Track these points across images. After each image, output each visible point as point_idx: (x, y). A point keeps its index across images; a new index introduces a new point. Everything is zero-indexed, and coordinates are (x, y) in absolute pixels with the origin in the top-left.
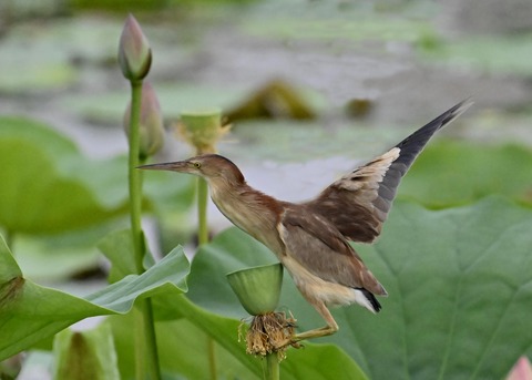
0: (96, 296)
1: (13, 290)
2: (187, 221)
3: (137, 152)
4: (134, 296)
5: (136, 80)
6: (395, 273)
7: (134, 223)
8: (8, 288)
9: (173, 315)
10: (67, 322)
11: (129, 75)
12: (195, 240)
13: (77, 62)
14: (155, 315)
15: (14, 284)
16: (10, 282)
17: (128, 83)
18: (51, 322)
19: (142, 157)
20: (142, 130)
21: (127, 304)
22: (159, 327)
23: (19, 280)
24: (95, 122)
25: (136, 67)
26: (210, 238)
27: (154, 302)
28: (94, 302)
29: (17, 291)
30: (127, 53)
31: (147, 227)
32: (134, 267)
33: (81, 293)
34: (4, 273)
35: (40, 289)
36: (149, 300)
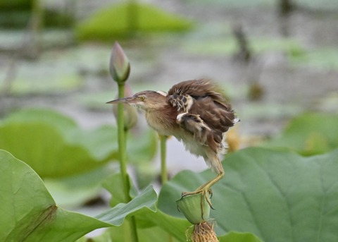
0: (104, 215)
1: (50, 213)
2: (154, 168)
3: (122, 126)
4: (124, 215)
5: (121, 82)
6: (284, 194)
7: (122, 168)
8: (47, 212)
9: (149, 224)
10: (83, 233)
11: (117, 79)
12: (159, 179)
13: (83, 73)
14: (137, 225)
15: (51, 210)
16: (48, 209)
17: (116, 85)
18: (74, 232)
19: (126, 129)
20: (125, 113)
21: (120, 220)
22: (139, 231)
23: (54, 207)
24: (94, 110)
25: (121, 74)
26: (169, 178)
27: (137, 217)
28: (101, 220)
29: (53, 214)
30: (115, 65)
31: (130, 171)
32: (123, 196)
33: (93, 214)
34: (44, 203)
35: (67, 213)
36: (133, 217)
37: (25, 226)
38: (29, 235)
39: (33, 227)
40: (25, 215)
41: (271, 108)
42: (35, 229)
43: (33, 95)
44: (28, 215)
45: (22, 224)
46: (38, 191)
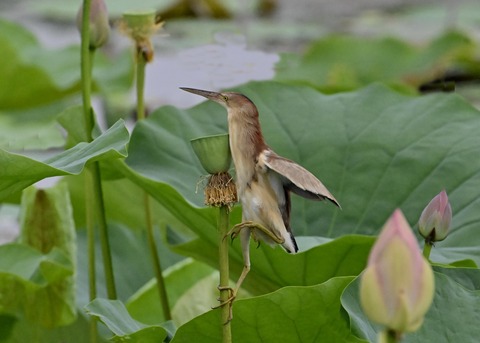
0: (54, 160)
2: (128, 100)
3: (87, 45)
4: (85, 160)
6: (296, 142)
7: (85, 101)
9: (117, 175)
10: (30, 181)
12: (134, 115)
14: (102, 176)
18: (18, 181)
19: (92, 48)
20: (92, 27)
21: (79, 165)
22: (105, 185)
24: (52, 21)
26: (147, 114)
27: (102, 165)
28: (51, 165)
31: (95, 105)
32: (85, 136)
35: (10, 155)
36: (97, 163)
41: (286, 28)
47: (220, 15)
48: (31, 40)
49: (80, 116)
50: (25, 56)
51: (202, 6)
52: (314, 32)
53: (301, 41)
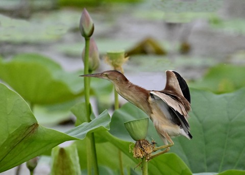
0: (70, 132)
1: (34, 129)
2: (110, 99)
3: (87, 69)
4: (86, 132)
5: (87, 37)
6: (201, 122)
7: (86, 100)
8: (31, 128)
9: (103, 140)
10: (56, 144)
11: (84, 35)
12: (113, 108)
14: (96, 140)
16: (32, 126)
17: (84, 39)
18: (50, 143)
19: (90, 71)
20: (90, 59)
21: (83, 135)
22: (97, 145)
23: (36, 125)
24: (69, 56)
25: (87, 32)
26: (120, 107)
27: (95, 134)
28: (69, 135)
29: (35, 130)
30: (84, 26)
31: (92, 102)
32: (86, 119)
33: (63, 130)
34: (29, 122)
35: (45, 129)
36: (93, 133)
37: (15, 137)
38: (18, 143)
39: (21, 138)
40: (15, 129)
42: (22, 140)
43: (25, 44)
44: (17, 130)
45: (13, 136)
46: (25, 112)
47: (160, 52)
48: (58, 66)
49: (84, 108)
50: (55, 75)
51: (150, 48)
52: (211, 62)
53: (204, 68)
